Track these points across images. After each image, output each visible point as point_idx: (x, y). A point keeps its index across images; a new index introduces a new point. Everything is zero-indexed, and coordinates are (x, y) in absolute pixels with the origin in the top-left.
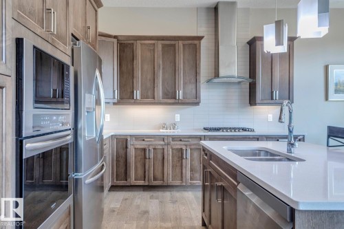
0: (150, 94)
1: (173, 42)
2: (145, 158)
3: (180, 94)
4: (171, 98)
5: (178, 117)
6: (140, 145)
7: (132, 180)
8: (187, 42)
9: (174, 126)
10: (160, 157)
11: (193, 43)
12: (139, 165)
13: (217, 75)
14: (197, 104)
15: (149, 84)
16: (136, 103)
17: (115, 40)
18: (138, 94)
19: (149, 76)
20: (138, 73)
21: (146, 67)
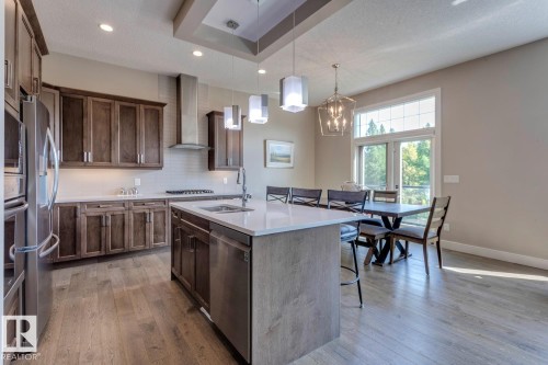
0: (105, 156)
1: (133, 105)
2: (101, 226)
3: (142, 158)
4: (131, 161)
5: (138, 182)
6: (93, 212)
7: (84, 252)
8: (148, 107)
9: (134, 190)
10: (119, 222)
11: (155, 109)
12: (93, 235)
13: (179, 141)
14: (161, 168)
15: (103, 146)
16: (87, 166)
17: (57, 92)
18: (89, 156)
19: (104, 137)
20: (90, 133)
21: (100, 127)
